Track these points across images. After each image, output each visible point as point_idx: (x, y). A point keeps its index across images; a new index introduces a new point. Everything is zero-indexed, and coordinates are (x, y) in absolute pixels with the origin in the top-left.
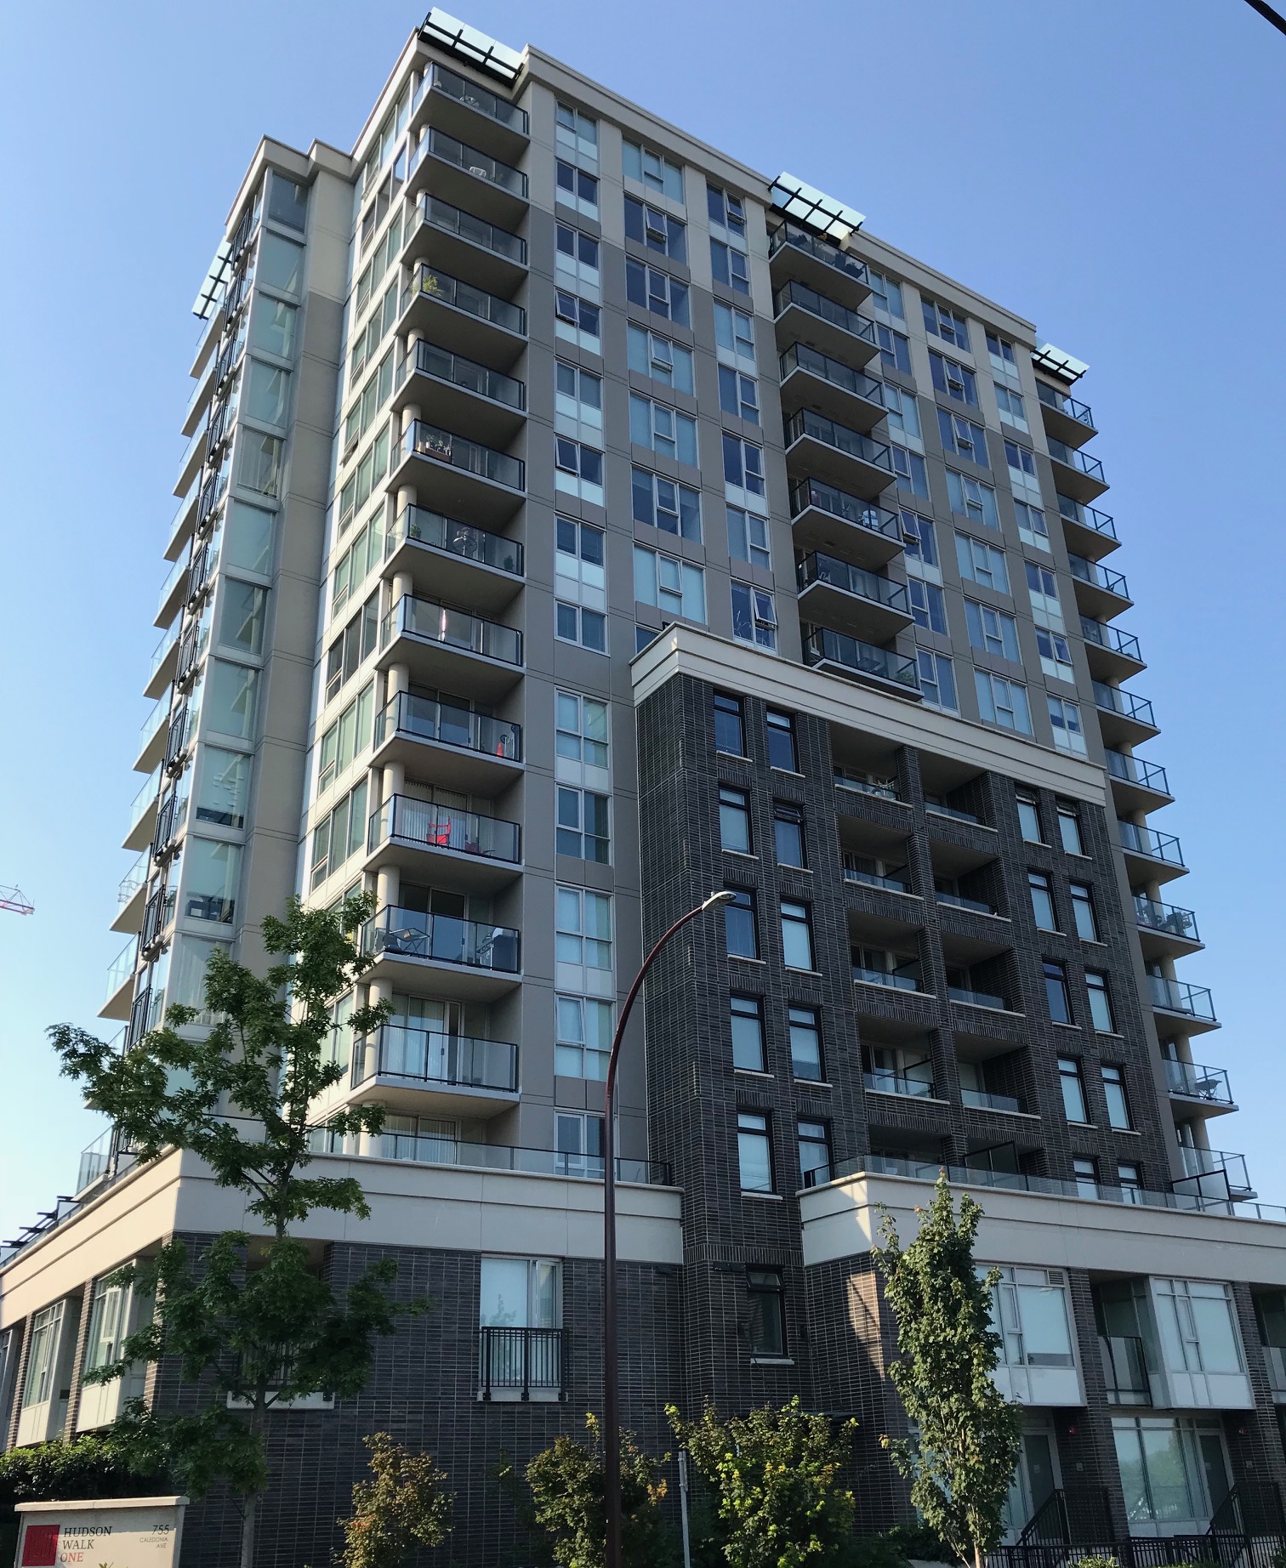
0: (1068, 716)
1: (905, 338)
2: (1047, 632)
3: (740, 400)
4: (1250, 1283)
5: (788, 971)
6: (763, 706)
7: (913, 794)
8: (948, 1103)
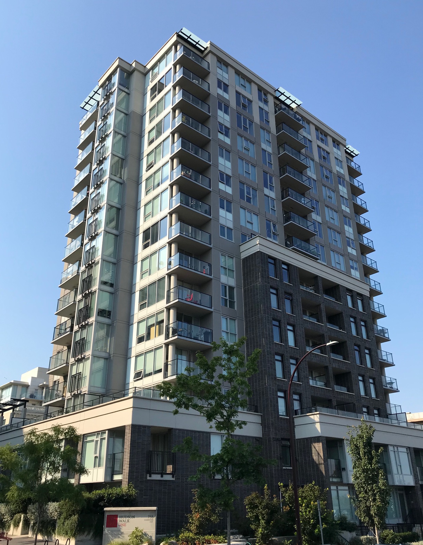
0: (355, 266)
1: (311, 141)
2: (349, 238)
3: (267, 161)
4: (414, 448)
5: (290, 347)
6: (281, 262)
7: (320, 291)
8: (331, 389)
